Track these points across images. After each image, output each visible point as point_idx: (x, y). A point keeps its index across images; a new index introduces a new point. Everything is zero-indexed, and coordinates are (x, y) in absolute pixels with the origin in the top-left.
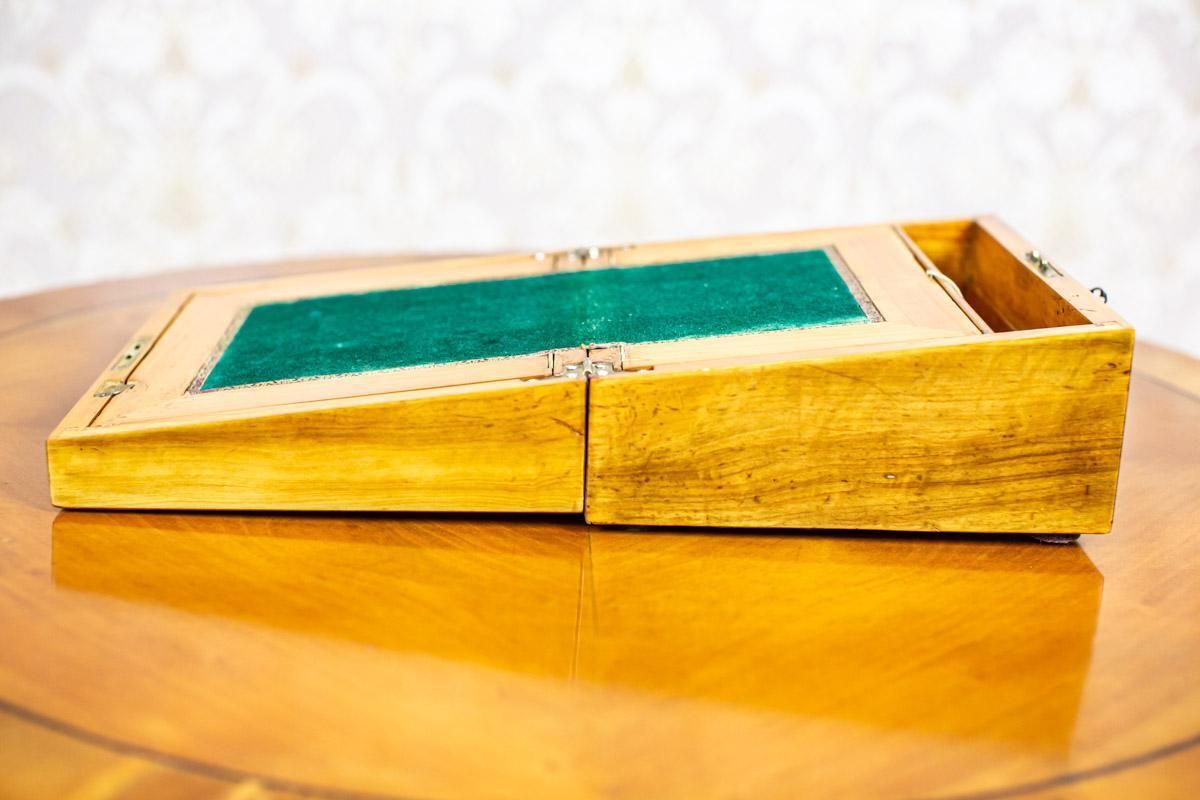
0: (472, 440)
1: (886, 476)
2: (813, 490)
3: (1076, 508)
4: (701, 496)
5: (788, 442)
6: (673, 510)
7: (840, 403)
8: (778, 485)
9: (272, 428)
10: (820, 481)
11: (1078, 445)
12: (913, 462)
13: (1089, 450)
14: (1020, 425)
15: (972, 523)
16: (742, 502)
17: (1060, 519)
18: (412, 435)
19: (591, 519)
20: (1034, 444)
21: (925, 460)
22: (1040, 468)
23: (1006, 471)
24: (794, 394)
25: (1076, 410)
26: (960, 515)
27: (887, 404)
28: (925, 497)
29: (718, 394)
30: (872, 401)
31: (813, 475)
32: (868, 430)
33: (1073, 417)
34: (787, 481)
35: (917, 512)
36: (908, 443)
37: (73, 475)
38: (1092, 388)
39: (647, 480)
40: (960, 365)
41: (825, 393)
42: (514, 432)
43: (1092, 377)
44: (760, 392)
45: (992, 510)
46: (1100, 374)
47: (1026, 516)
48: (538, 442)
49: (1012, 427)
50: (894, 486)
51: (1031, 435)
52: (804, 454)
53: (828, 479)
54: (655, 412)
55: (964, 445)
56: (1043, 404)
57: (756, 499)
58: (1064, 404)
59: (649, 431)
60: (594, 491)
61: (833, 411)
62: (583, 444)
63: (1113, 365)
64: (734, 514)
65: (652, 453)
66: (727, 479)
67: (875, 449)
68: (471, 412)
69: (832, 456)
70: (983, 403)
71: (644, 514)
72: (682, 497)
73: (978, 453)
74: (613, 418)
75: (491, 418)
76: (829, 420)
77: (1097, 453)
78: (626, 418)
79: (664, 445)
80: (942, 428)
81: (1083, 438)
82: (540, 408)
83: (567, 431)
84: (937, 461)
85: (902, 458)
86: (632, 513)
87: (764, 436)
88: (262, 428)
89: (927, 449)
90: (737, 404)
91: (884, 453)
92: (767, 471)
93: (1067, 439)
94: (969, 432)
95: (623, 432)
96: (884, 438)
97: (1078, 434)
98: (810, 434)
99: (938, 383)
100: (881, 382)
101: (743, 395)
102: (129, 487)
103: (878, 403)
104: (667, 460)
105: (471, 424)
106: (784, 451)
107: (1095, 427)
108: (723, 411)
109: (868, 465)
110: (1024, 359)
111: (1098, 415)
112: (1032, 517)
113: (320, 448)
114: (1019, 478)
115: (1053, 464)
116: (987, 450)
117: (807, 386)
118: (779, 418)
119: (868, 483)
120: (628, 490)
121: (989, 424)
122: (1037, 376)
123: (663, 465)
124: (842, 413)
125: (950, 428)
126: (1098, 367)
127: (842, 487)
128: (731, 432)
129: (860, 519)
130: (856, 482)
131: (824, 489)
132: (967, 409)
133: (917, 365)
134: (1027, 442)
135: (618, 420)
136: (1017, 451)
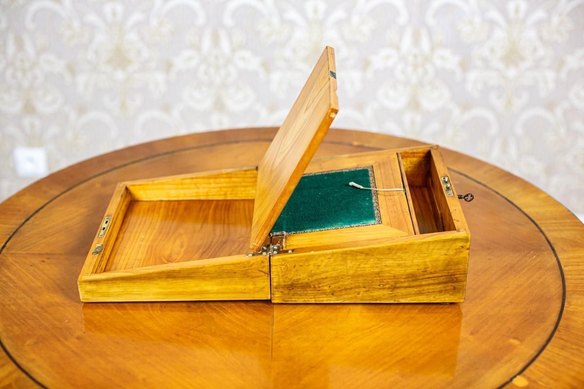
0: (229, 277)
1: (379, 285)
2: (353, 291)
3: (451, 294)
4: (312, 293)
5: (343, 275)
6: (302, 298)
7: (362, 262)
8: (340, 289)
9: (157, 275)
10: (356, 287)
11: (450, 274)
12: (389, 281)
13: (454, 275)
14: (428, 268)
15: (412, 300)
16: (327, 295)
17: (444, 298)
18: (207, 276)
19: (273, 302)
20: (434, 273)
21: (394, 280)
22: (437, 281)
23: (424, 283)
24: (345, 260)
25: (449, 262)
26: (408, 297)
27: (379, 262)
28: (394, 292)
29: (317, 260)
30: (373, 261)
31: (353, 286)
32: (372, 271)
33: (448, 264)
34: (344, 288)
35: (391, 297)
36: (387, 274)
37: (87, 292)
38: (455, 255)
39: (293, 289)
40: (405, 249)
41: (356, 259)
42: (244, 274)
43: (455, 251)
44: (332, 260)
45: (419, 296)
46: (458, 250)
47: (432, 298)
48: (253, 278)
49: (425, 268)
50: (383, 289)
51: (433, 271)
52: (349, 279)
53: (359, 287)
54: (295, 267)
55: (408, 275)
56: (437, 260)
57: (333, 294)
58: (444, 260)
59: (293, 273)
60: (274, 292)
61: (359, 265)
62: (269, 278)
63: (462, 247)
64: (325, 299)
65: (294, 280)
66: (322, 288)
67: (375, 277)
68: (228, 269)
69: (359, 279)
70: (414, 261)
71: (293, 300)
72: (306, 294)
73: (413, 277)
74: (279, 269)
75: (235, 270)
76: (358, 268)
77: (458, 276)
78: (284, 269)
79: (299, 277)
80: (399, 270)
81: (452, 271)
82: (253, 267)
83: (263, 274)
84: (399, 280)
85: (385, 279)
86: (288, 299)
87: (334, 274)
88: (154, 275)
89: (394, 276)
90: (324, 264)
91: (378, 278)
92: (336, 285)
93: (446, 272)
94: (409, 271)
95: (284, 274)
96: (378, 273)
97: (451, 270)
98: (351, 272)
99: (397, 254)
100: (376, 255)
101: (326, 261)
102: (108, 295)
103: (376, 262)
104: (300, 282)
105: (228, 272)
106: (342, 278)
107: (457, 267)
108: (319, 266)
109: (372, 282)
110: (429, 246)
111: (458, 263)
112: (434, 297)
113: (175, 281)
114: (429, 285)
115: (441, 279)
116: (416, 276)
117: (349, 257)
118: (339, 267)
119: (373, 288)
120: (286, 292)
121: (416, 268)
122: (435, 251)
123: (298, 284)
124: (362, 265)
125: (402, 269)
126: (457, 248)
127: (364, 289)
128: (322, 272)
129: (371, 300)
130: (369, 287)
131: (357, 290)
132: (409, 263)
133: (389, 249)
134: (431, 273)
135: (281, 269)
136: (428, 276)
